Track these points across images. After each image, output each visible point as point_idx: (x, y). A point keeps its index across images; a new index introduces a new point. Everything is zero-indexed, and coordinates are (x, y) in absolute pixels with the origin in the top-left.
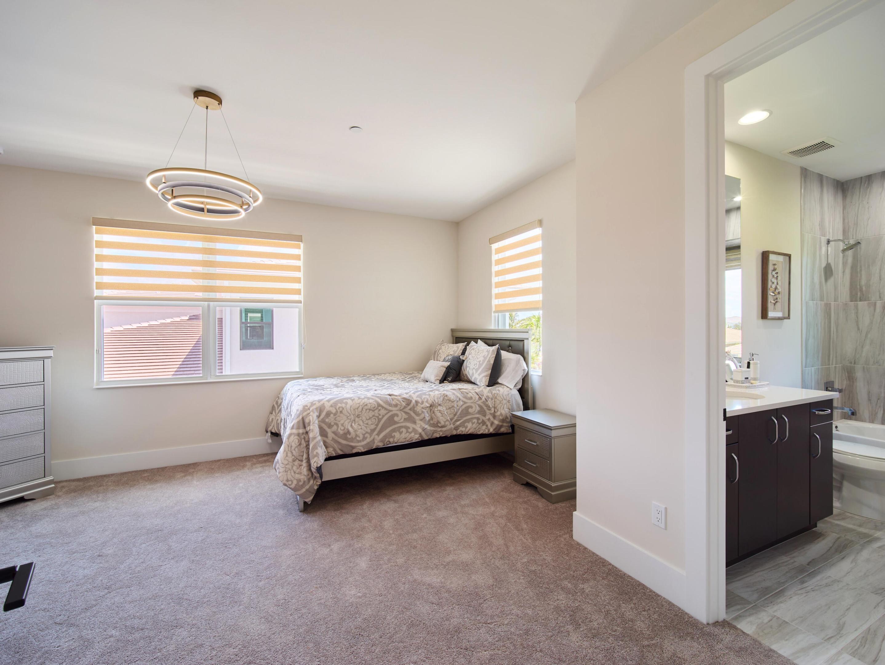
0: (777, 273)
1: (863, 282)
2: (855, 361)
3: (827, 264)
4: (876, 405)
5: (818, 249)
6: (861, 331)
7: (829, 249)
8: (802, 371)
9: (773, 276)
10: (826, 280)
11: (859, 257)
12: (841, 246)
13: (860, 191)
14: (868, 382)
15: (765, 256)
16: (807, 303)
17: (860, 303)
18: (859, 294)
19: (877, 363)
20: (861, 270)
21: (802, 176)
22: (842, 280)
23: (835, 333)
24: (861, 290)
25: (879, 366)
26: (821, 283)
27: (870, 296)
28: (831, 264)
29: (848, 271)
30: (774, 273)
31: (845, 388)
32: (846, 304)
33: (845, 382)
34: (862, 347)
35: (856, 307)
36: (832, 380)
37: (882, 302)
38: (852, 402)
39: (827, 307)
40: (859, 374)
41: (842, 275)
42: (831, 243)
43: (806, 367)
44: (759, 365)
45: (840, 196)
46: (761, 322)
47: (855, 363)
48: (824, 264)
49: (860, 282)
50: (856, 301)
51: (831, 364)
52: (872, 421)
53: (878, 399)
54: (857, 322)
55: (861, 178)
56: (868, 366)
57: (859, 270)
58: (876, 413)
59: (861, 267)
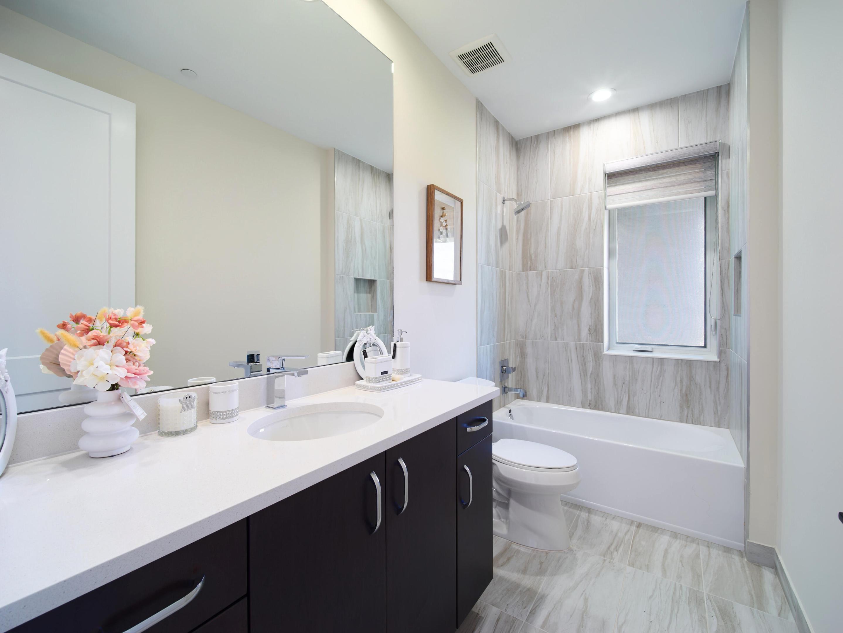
0: (446, 221)
1: (532, 251)
2: (526, 335)
3: (502, 227)
4: (542, 382)
5: (493, 207)
6: (531, 304)
7: (505, 209)
8: (477, 350)
9: (442, 225)
10: (502, 243)
11: (529, 223)
12: (515, 206)
13: (530, 152)
14: (536, 358)
15: (430, 191)
16: (482, 267)
17: (530, 273)
18: (529, 262)
19: (542, 336)
20: (531, 237)
21: (478, 110)
22: (516, 248)
23: (510, 305)
24: (531, 259)
25: (545, 340)
26: (496, 246)
27: (537, 265)
28: (506, 226)
29: (521, 238)
30: (442, 220)
31: (518, 365)
32: (519, 274)
33: (518, 359)
34: (532, 320)
35: (527, 276)
36: (507, 358)
37: (547, 271)
38: (524, 380)
39: (503, 274)
40: (529, 350)
41: (516, 242)
42: (506, 202)
43: (481, 345)
44: (409, 348)
45: (514, 153)
46: (425, 284)
47: (526, 338)
48: (499, 226)
49: (530, 251)
50: (527, 270)
51: (506, 339)
52: (539, 400)
53: (544, 375)
54: (528, 293)
55: (531, 137)
56: (536, 340)
57: (529, 237)
58: (543, 391)
59: (531, 234)
